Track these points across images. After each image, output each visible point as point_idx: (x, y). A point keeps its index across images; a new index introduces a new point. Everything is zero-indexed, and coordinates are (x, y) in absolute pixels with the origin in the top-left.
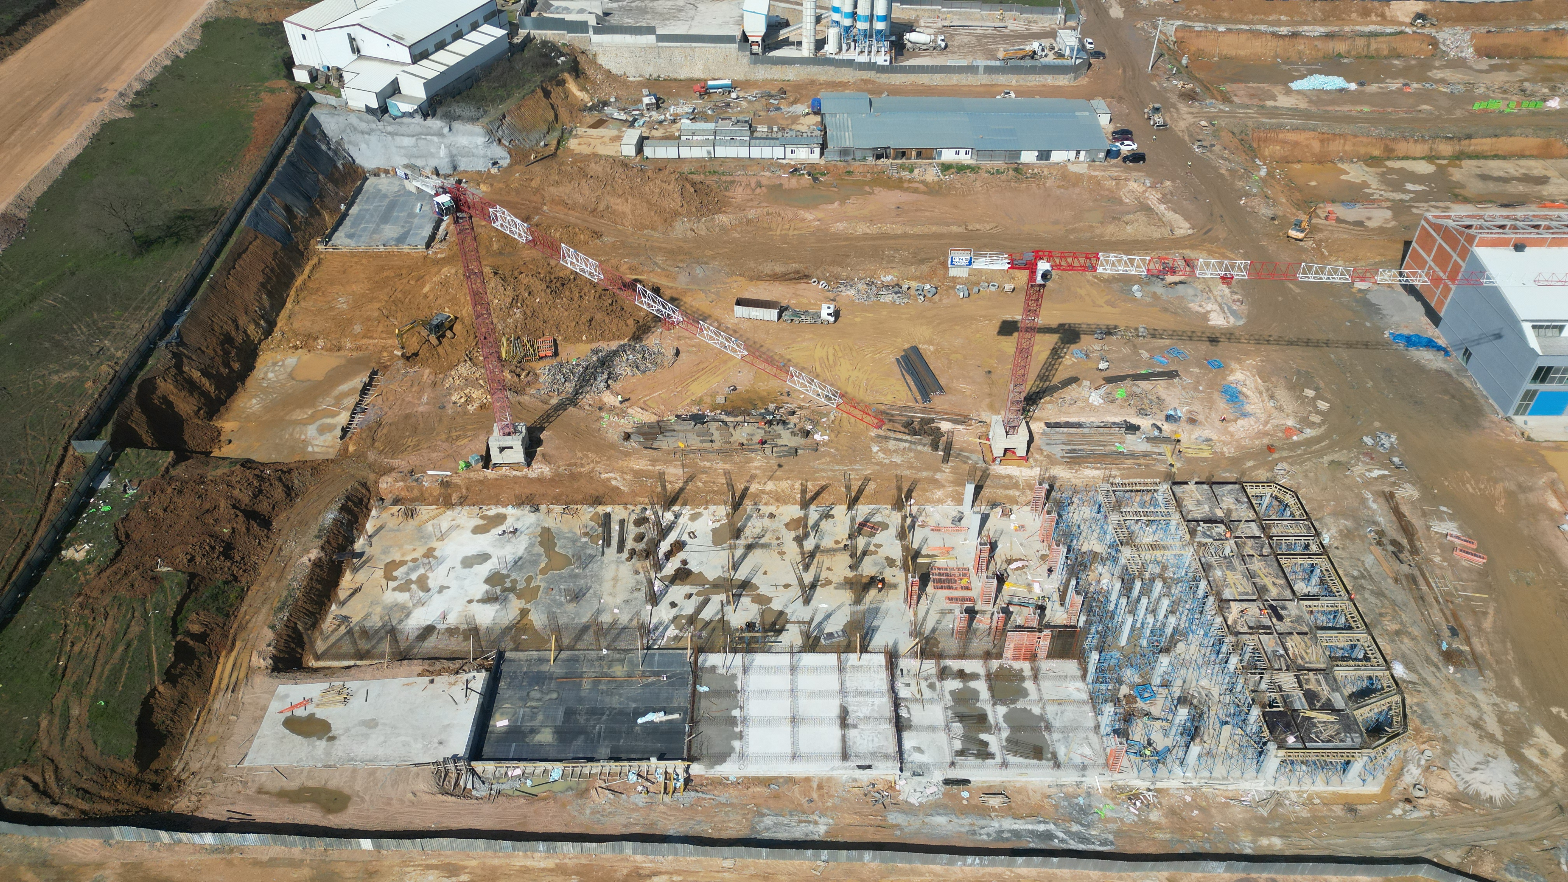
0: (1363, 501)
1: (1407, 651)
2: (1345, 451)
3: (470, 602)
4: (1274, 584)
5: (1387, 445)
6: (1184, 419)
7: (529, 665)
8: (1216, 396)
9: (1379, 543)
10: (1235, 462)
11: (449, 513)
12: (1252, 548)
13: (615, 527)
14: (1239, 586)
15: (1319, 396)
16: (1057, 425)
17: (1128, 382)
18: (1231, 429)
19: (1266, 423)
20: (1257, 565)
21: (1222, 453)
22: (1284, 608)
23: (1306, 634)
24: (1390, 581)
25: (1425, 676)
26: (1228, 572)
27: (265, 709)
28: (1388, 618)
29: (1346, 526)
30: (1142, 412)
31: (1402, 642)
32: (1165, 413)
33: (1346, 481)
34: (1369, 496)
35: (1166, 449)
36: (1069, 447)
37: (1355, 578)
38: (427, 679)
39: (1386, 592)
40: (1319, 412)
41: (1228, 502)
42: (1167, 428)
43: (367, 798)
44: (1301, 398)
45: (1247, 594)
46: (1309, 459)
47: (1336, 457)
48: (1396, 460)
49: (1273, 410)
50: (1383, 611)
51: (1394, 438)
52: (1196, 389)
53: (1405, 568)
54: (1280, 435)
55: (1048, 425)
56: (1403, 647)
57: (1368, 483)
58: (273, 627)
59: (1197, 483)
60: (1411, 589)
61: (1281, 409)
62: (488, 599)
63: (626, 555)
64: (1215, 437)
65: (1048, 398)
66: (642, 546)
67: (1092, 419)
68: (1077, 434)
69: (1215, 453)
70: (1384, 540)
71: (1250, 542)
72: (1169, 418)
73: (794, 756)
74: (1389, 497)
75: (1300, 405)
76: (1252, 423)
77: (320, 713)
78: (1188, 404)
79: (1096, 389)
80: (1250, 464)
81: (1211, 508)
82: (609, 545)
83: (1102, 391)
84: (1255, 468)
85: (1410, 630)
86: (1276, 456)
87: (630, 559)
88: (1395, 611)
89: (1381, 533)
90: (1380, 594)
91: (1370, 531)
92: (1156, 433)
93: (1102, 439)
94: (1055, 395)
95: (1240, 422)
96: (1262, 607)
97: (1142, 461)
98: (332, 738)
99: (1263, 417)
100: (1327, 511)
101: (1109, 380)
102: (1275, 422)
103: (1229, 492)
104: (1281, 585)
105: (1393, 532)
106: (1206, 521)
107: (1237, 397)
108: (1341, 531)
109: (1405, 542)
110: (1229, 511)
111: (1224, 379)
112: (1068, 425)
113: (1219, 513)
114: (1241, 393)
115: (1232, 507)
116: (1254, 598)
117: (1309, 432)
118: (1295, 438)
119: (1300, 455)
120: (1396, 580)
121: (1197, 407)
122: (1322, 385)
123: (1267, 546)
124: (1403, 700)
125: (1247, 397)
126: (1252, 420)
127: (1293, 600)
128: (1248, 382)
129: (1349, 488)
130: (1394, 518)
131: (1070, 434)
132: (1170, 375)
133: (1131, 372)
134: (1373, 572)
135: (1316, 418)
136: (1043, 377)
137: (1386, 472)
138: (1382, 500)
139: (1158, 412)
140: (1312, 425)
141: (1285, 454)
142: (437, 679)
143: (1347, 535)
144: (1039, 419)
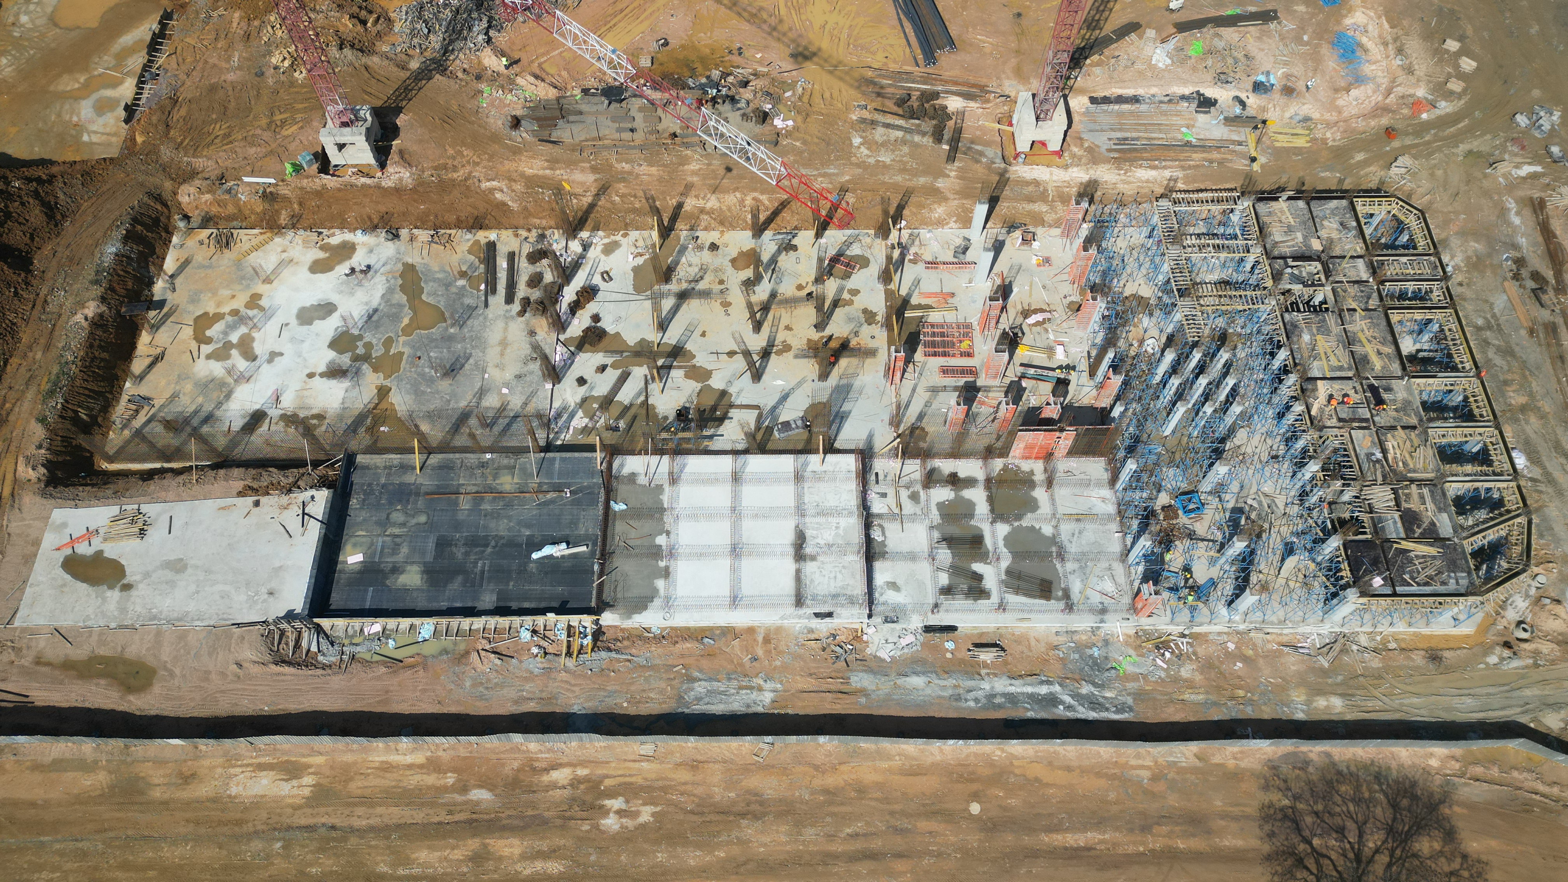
0: (1503, 212)
1: (1533, 436)
2: (1488, 137)
3: (311, 376)
4: (1379, 353)
5: (1547, 127)
6: (1277, 87)
7: (389, 475)
8: (1325, 50)
9: (1516, 277)
10: (1340, 153)
11: (278, 240)
12: (1355, 298)
13: (502, 264)
14: (1332, 358)
15: (1464, 51)
16: (1106, 100)
17: (1209, 31)
18: (1340, 102)
19: (1389, 92)
20: (1360, 325)
21: (1324, 141)
22: (1388, 389)
23: (1414, 428)
24: (1523, 333)
25: (1550, 469)
26: (1319, 337)
27: (37, 543)
28: (1514, 387)
29: (1476, 251)
30: (1222, 79)
31: (1527, 422)
32: (1253, 78)
33: (1486, 184)
34: (1512, 205)
35: (1245, 134)
36: (1119, 135)
37: (1479, 329)
38: (250, 500)
39: (1517, 349)
40: (1461, 76)
41: (1330, 228)
42: (1253, 101)
43: (177, 671)
44: (1439, 53)
45: (1341, 368)
46: (1439, 149)
47: (1475, 145)
48: (1555, 150)
49: (1400, 72)
50: (1509, 377)
51: (1556, 116)
52: (1298, 40)
53: (1545, 315)
54: (1405, 111)
55: (1093, 100)
56: (1528, 429)
57: (1512, 186)
58: (42, 420)
59: (1290, 198)
60: (1549, 345)
61: (1409, 70)
62: (335, 372)
63: (516, 307)
64: (1316, 115)
65: (1095, 58)
66: (536, 294)
67: (1154, 90)
68: (1132, 113)
69: (1314, 140)
70: (1524, 273)
71: (1353, 290)
72: (1258, 87)
73: (735, 601)
74: (1538, 206)
75: (1436, 64)
76: (1370, 92)
77: (111, 551)
78: (1286, 64)
79: (1163, 41)
80: (1360, 157)
81: (1305, 237)
82: (494, 291)
83: (1171, 45)
84: (1365, 163)
85: (1540, 404)
86: (1396, 144)
87: (522, 313)
88: (1524, 377)
89: (1520, 262)
90: (1507, 352)
91: (1507, 259)
92: (1238, 110)
93: (1163, 120)
94: (1107, 52)
95: (1354, 93)
96: (1359, 387)
97: (1215, 155)
98: (127, 587)
99: (1384, 82)
100: (1453, 228)
101: (1183, 27)
102: (1400, 90)
103: (1333, 213)
104: (1388, 356)
105: (1538, 262)
106: (1295, 258)
107: (1353, 52)
108: (1468, 258)
109: (1549, 275)
110: (1329, 244)
111: (1338, 22)
112: (1121, 100)
113: (1316, 245)
114: (1360, 45)
115: (1335, 235)
116: (1350, 374)
117: (1445, 107)
118: (1424, 116)
119: (1428, 143)
120: (1531, 332)
121: (1298, 70)
122: (1469, 31)
123: (1375, 295)
124: (1530, 522)
125: (1366, 51)
126: (1369, 88)
127: (1402, 378)
128: (1370, 28)
129: (1486, 194)
130: (1540, 239)
131: (1121, 114)
132: (1266, 17)
133: (1213, 13)
134: (1502, 320)
135: (1455, 86)
136: (1092, 24)
137: (1539, 169)
138: (1527, 212)
139: (1245, 77)
140: (1449, 95)
141: (1408, 141)
142: (264, 500)
143: (1476, 264)
144: (1082, 91)
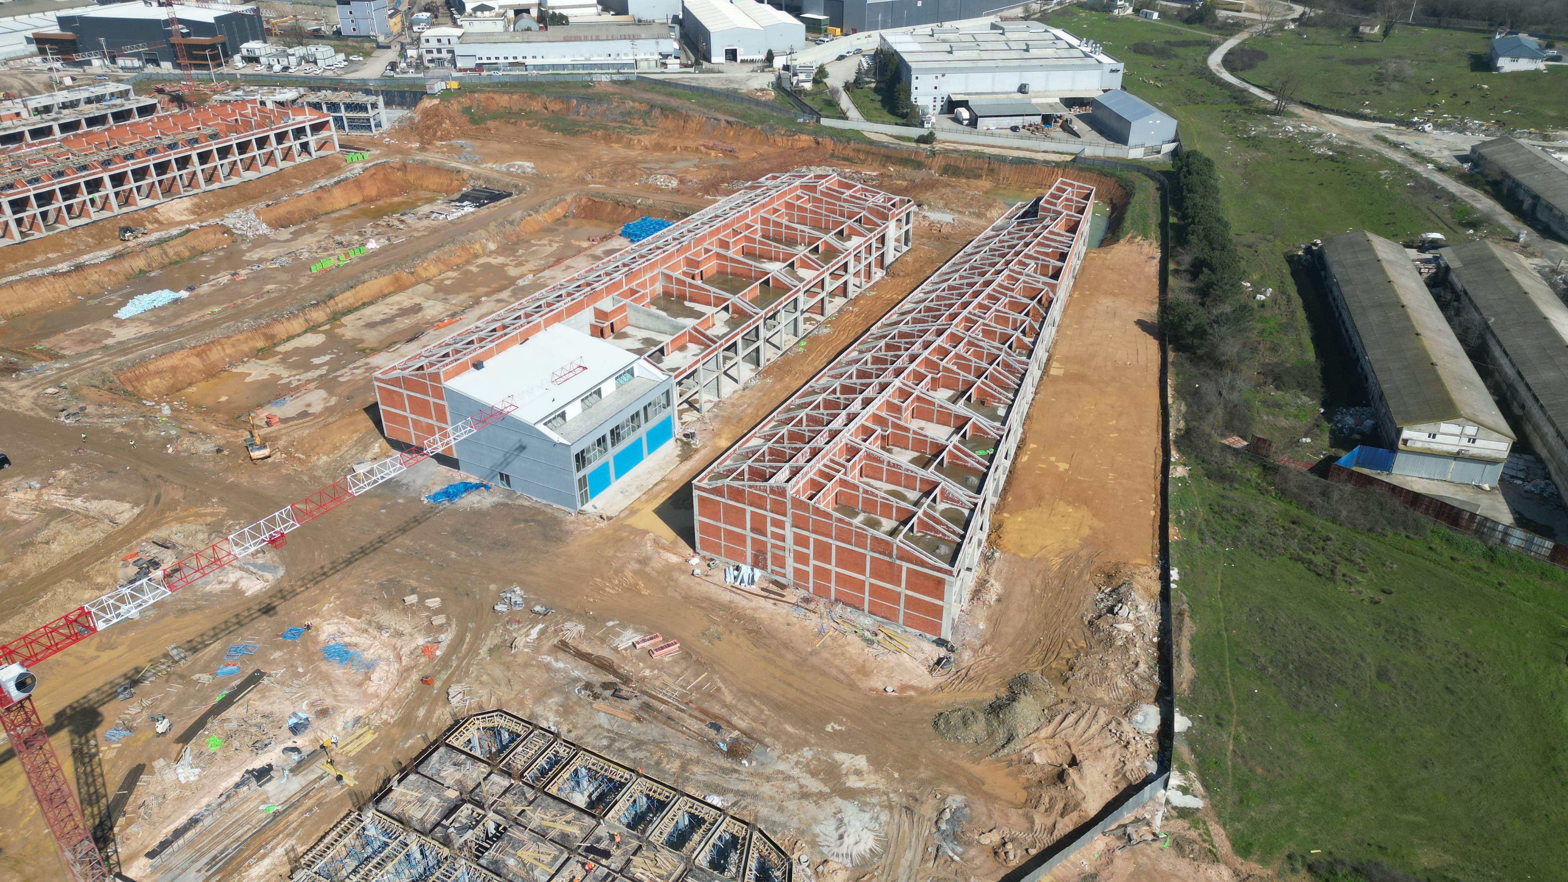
0: (547, 667)
1: (705, 778)
2: (491, 633)
4: (568, 822)
5: (519, 601)
6: (312, 717)
8: (324, 667)
9: (596, 696)
10: (406, 722)
12: (515, 803)
14: (543, 857)
15: (423, 597)
16: (164, 845)
17: (213, 724)
18: (371, 690)
19: (399, 658)
20: (537, 817)
21: (386, 723)
22: (599, 840)
23: (640, 847)
24: (635, 724)
25: (735, 788)
26: (519, 853)
28: (665, 760)
29: (556, 704)
30: (259, 746)
31: (694, 774)
32: (286, 726)
33: (520, 660)
34: (548, 659)
35: (320, 766)
36: (205, 860)
37: (608, 747)
39: (642, 737)
40: (437, 612)
41: (450, 774)
42: (301, 741)
44: (407, 609)
45: (556, 858)
46: (469, 664)
47: (489, 643)
48: (538, 608)
49: (393, 640)
50: (656, 758)
51: (518, 590)
52: (298, 675)
53: (634, 703)
54: (422, 660)
55: (151, 855)
56: (698, 777)
57: (536, 648)
59: (400, 781)
60: (655, 718)
61: (400, 634)
64: (362, 712)
65: (121, 821)
67: (204, 802)
68: (200, 834)
69: (377, 729)
70: (598, 690)
71: (508, 799)
72: (295, 729)
74: (563, 646)
75: (413, 617)
76: (386, 668)
78: (302, 698)
79: (177, 760)
80: (421, 712)
81: (439, 796)
83: (188, 757)
84: (430, 713)
85: (688, 756)
86: (438, 684)
88: (664, 749)
89: (588, 686)
90: (639, 744)
91: (579, 692)
92: (296, 757)
93: (236, 815)
94: (128, 808)
95: (375, 677)
97: (309, 803)
99: (389, 654)
100: (529, 703)
101: (186, 738)
102: (405, 650)
103: (441, 762)
104: (575, 818)
105: (599, 677)
106: (447, 817)
107: (347, 653)
108: (557, 711)
109: (611, 678)
110: (460, 785)
111: (316, 643)
112: (178, 833)
113: (452, 794)
114: (347, 645)
115: (458, 776)
116: (566, 855)
117: (446, 638)
118: (438, 653)
119: (458, 666)
120: (638, 719)
121: (315, 694)
122: (414, 584)
123: (526, 788)
124: (761, 832)
125: (356, 645)
126: (383, 665)
127: (599, 824)
128: (344, 629)
129: (526, 665)
130: (585, 663)
131: (191, 844)
132: (254, 679)
133: (204, 709)
134: (615, 728)
135: (439, 620)
136: (91, 799)
137: (541, 626)
138: (561, 655)
139: (277, 732)
140: (441, 628)
141: (444, 676)
143: (566, 711)
144: (133, 857)
